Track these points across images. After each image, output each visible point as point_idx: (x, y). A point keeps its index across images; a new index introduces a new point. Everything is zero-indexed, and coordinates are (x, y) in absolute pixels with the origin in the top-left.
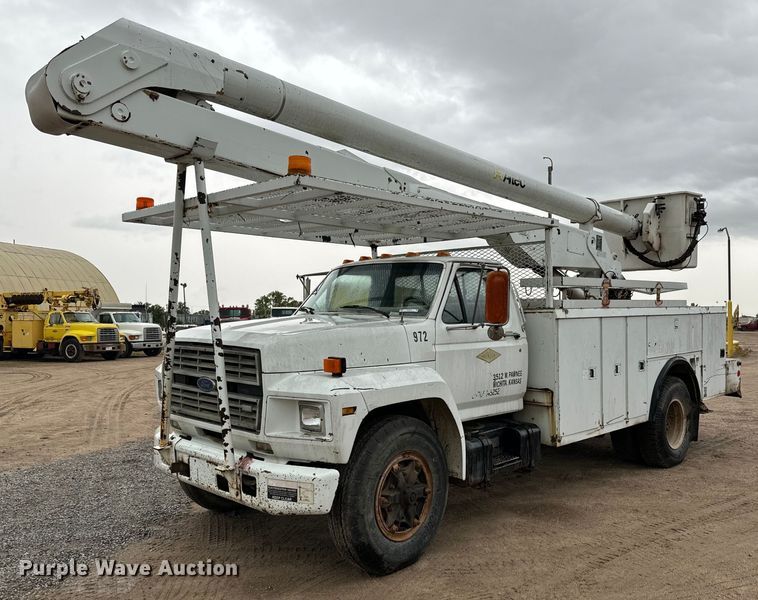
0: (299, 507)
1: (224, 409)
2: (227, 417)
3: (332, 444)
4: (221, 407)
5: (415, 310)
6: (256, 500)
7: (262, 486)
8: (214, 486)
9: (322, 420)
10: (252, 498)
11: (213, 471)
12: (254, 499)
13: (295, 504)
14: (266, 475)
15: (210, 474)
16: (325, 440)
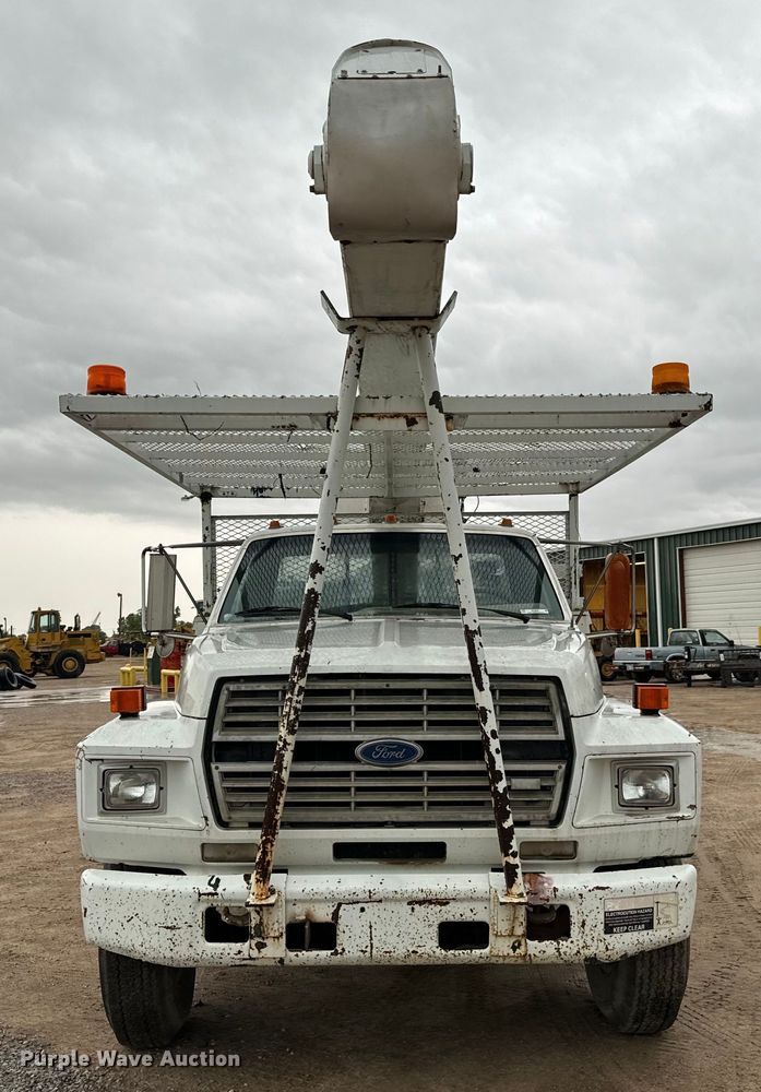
0: (656, 937)
3: (693, 822)
6: (570, 945)
7: (592, 916)
8: (430, 948)
9: (675, 785)
10: (558, 943)
11: (432, 919)
12: (564, 945)
13: (650, 932)
14: (600, 893)
15: (420, 926)
16: (683, 818)
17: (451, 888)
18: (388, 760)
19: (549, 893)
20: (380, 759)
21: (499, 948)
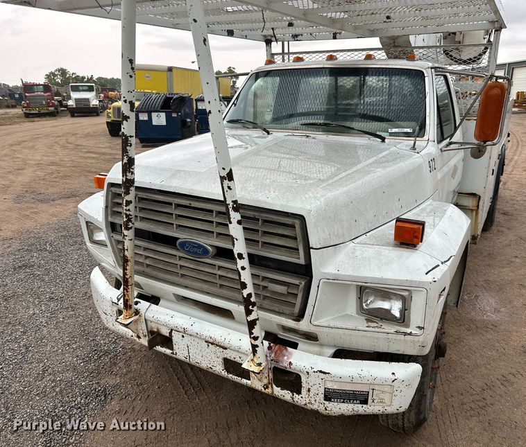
0: (371, 409)
1: (250, 295)
2: (254, 304)
3: (421, 338)
4: (245, 292)
5: (408, 130)
6: (301, 399)
7: (315, 387)
8: (219, 369)
9: (406, 310)
10: (293, 395)
11: (219, 354)
12: (297, 397)
13: (365, 406)
14: (322, 375)
15: (213, 356)
16: (410, 334)
17: (227, 341)
18: (193, 253)
19: (286, 364)
20: (189, 251)
21: (256, 383)
